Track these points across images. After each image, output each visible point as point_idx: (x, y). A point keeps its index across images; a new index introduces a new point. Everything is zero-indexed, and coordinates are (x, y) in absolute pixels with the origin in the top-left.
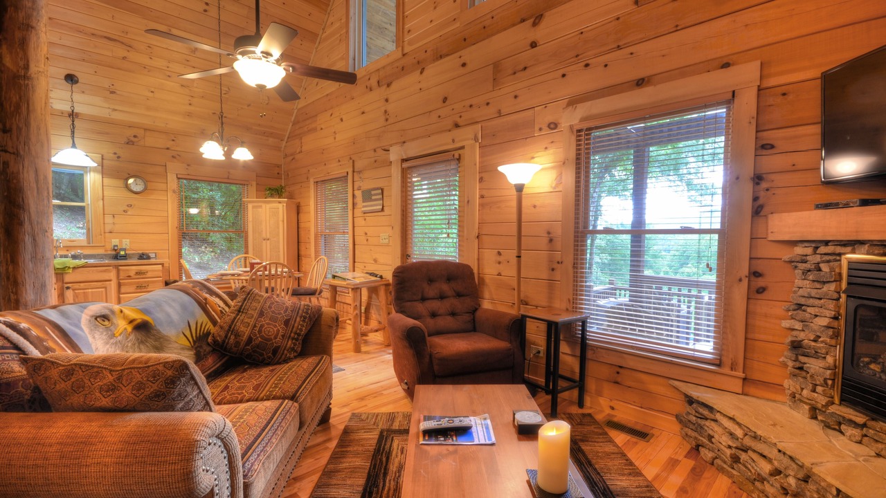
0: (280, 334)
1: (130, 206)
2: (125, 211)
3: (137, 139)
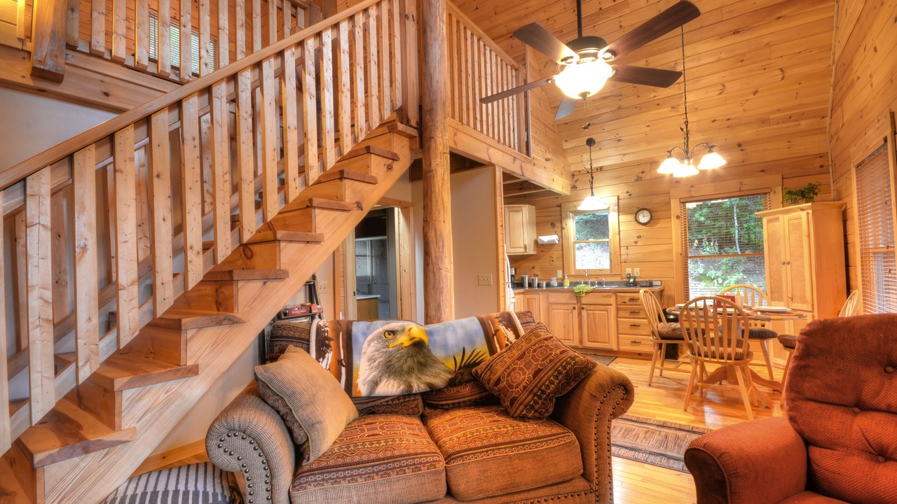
0: (524, 384)
1: (639, 237)
2: (636, 242)
3: (644, 175)
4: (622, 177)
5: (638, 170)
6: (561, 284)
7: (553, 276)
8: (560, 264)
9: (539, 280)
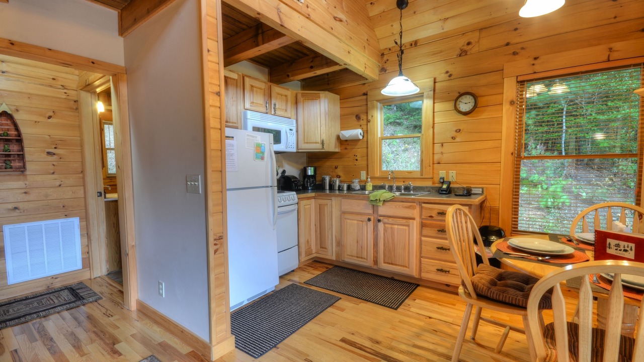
1: (458, 131)
2: (453, 138)
3: (470, 47)
4: (441, 52)
5: (462, 41)
6: (363, 188)
7: (356, 178)
8: (364, 163)
9: (341, 182)
